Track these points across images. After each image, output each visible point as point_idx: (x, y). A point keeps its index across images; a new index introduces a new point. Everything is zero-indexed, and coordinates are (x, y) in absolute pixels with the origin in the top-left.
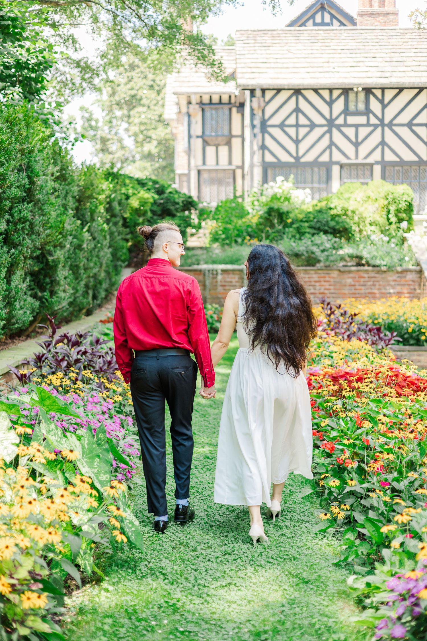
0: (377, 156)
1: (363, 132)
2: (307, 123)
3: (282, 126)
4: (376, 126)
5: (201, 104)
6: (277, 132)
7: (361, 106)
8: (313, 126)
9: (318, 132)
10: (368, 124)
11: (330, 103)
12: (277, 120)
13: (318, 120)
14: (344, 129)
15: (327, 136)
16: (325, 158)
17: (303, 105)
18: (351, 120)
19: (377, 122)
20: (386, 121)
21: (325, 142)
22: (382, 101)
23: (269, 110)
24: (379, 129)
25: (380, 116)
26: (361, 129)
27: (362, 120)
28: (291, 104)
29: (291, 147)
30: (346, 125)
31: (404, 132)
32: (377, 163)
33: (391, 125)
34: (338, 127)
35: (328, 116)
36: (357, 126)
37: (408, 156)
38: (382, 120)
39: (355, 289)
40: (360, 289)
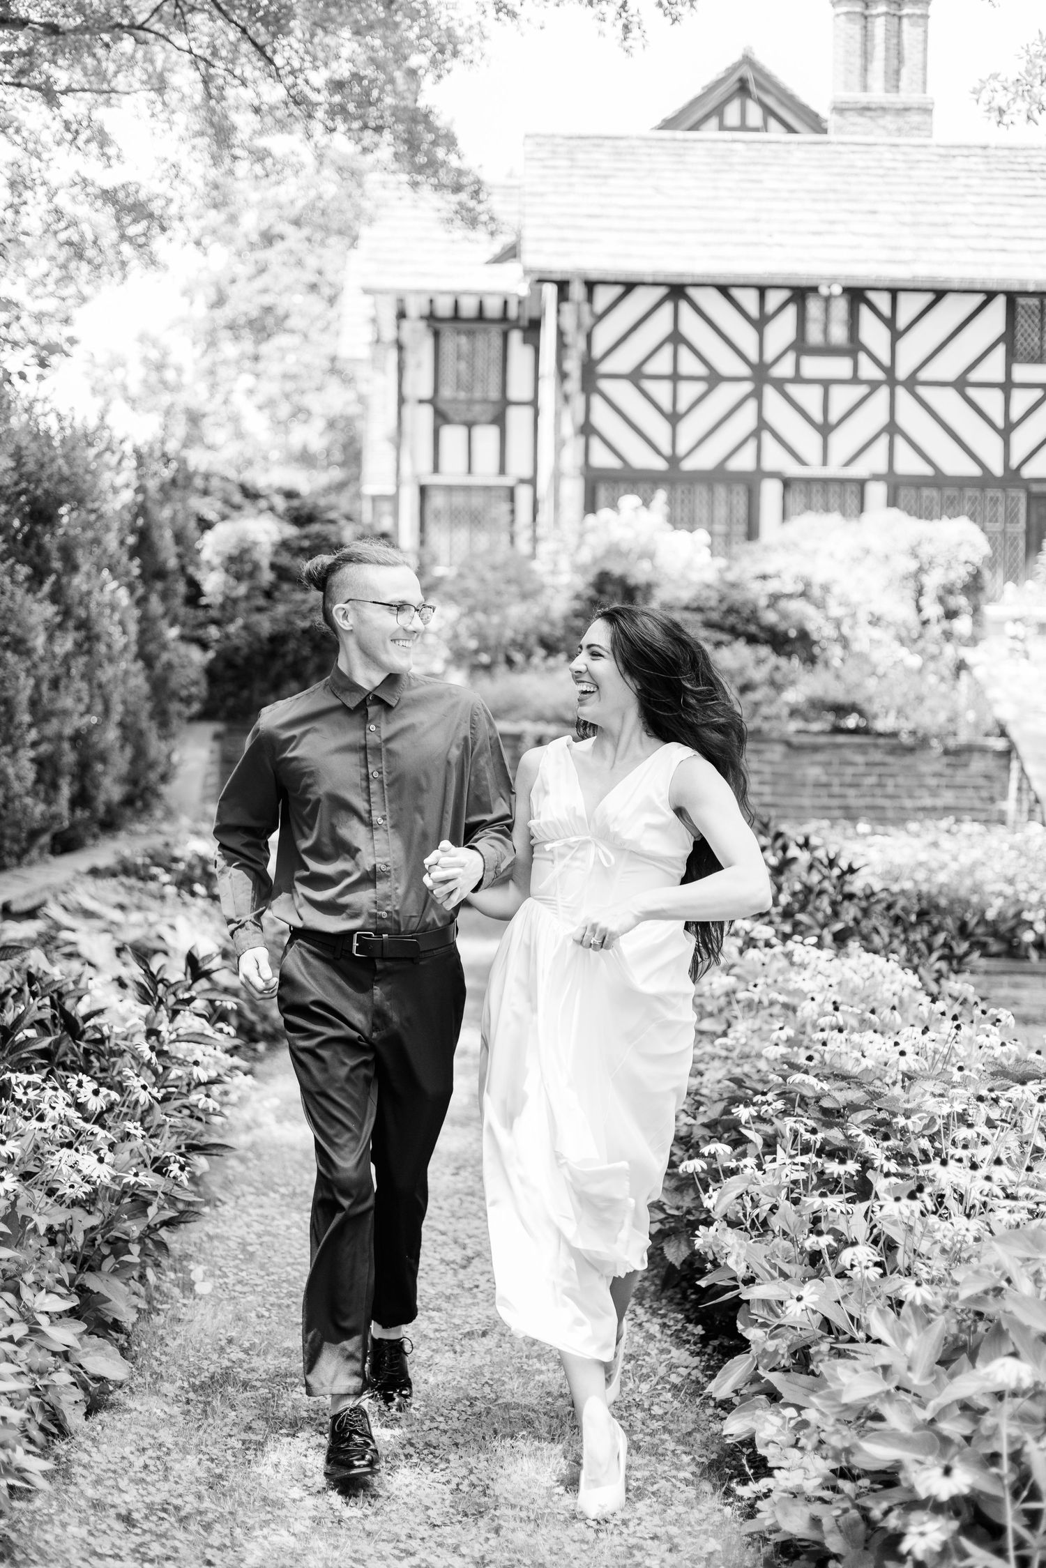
0: (875, 461)
1: (843, 398)
2: (701, 370)
3: (636, 376)
4: (874, 385)
5: (431, 318)
6: (622, 392)
7: (839, 334)
8: (714, 379)
9: (727, 395)
10: (855, 380)
11: (760, 324)
12: (623, 361)
13: (727, 363)
14: (793, 390)
15: (751, 405)
16: (744, 462)
17: (691, 325)
18: (814, 366)
19: (878, 375)
20: (902, 372)
21: (746, 420)
22: (890, 322)
23: (604, 336)
24: (884, 392)
25: (886, 360)
26: (835, 391)
27: (840, 367)
28: (661, 323)
29: (658, 430)
30: (798, 379)
31: (947, 402)
32: (876, 477)
33: (912, 383)
34: (779, 384)
35: (753, 356)
36: (826, 384)
37: (956, 465)
38: (890, 371)
39: (831, 796)
40: (843, 796)
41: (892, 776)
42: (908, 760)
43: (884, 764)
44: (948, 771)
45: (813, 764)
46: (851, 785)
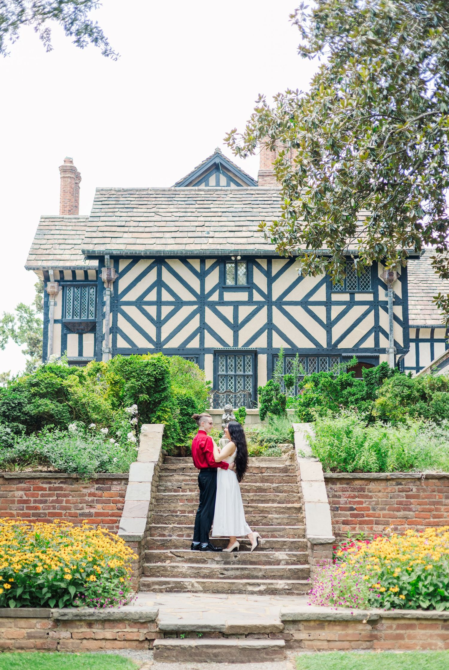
0: (261, 343)
1: (244, 311)
2: (171, 299)
3: (139, 303)
4: (260, 306)
5: (61, 281)
6: (133, 311)
7: (242, 280)
8: (179, 304)
9: (186, 311)
10: (250, 302)
11: (202, 276)
12: (132, 296)
13: (186, 296)
14: (221, 309)
15: (198, 316)
16: (195, 344)
17: (167, 277)
18: (228, 296)
19: (261, 299)
20: (274, 298)
21: (195, 323)
22: (268, 273)
23: (123, 284)
24: (265, 309)
25: (266, 291)
26: (241, 308)
27: (243, 296)
28: (152, 277)
29: (151, 330)
30: (222, 303)
31: (298, 312)
32: (263, 351)
33: (280, 303)
34: (213, 306)
35: (198, 291)
36: (236, 305)
37: (303, 343)
38: (268, 297)
39: (28, 508)
40: (36, 508)
41: (65, 496)
42: (75, 486)
43: (61, 489)
44: (99, 492)
45: (18, 489)
46: (41, 502)
